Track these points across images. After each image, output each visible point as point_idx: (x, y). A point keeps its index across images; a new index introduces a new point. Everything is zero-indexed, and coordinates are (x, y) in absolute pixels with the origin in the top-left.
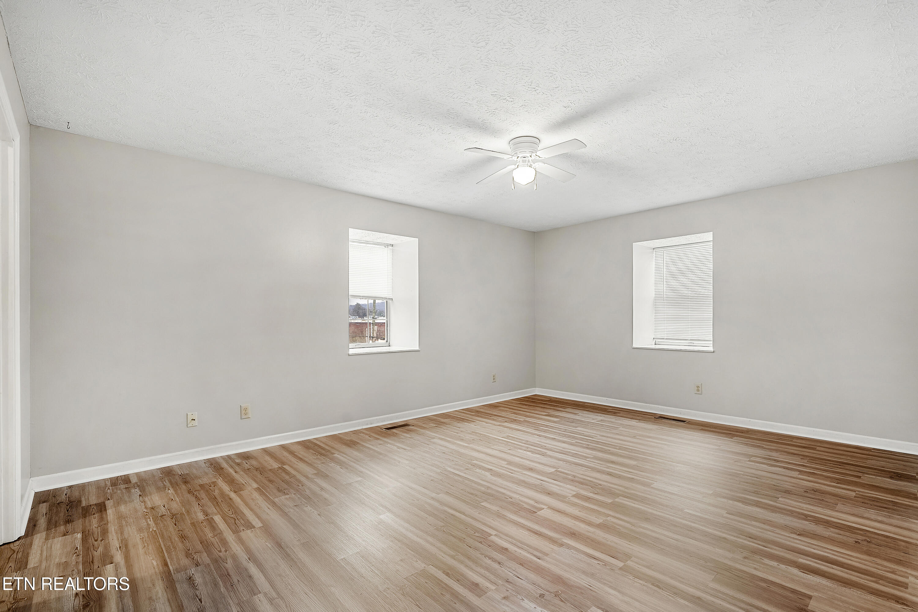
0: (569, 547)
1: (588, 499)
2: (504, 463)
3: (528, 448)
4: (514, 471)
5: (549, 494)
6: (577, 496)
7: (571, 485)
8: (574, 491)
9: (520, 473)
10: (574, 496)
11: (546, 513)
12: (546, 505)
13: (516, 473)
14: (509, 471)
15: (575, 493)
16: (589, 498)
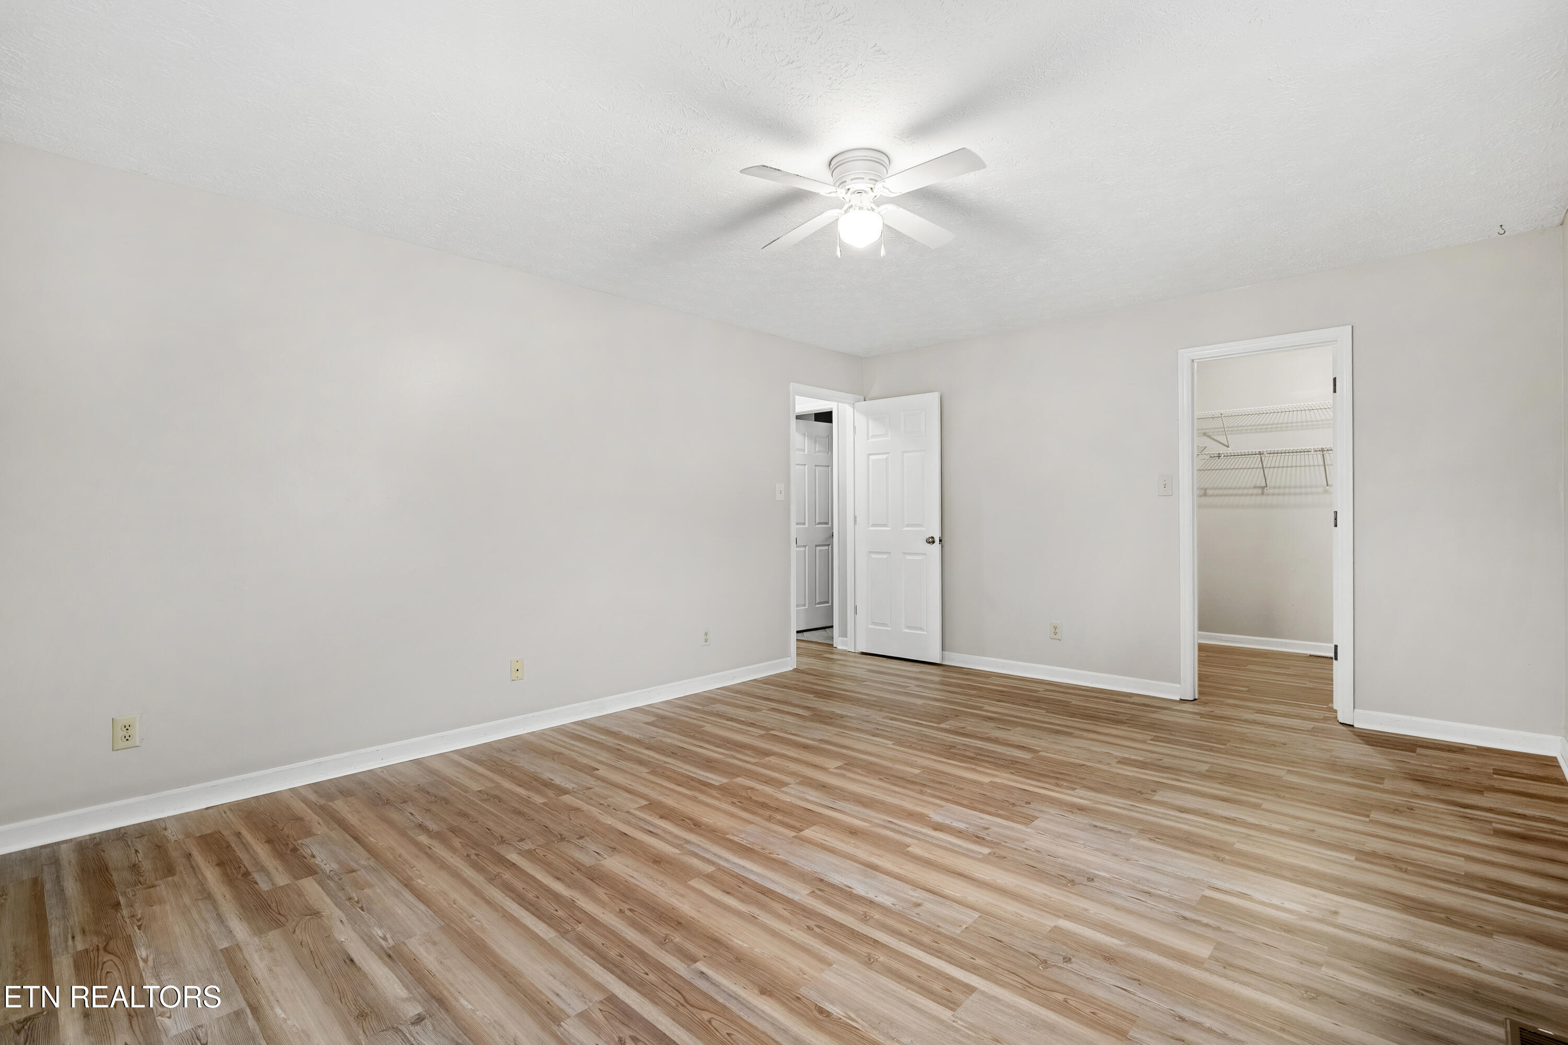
0: (814, 740)
1: (769, 781)
2: (916, 849)
3: (865, 919)
4: (886, 828)
5: (824, 787)
6: (780, 784)
7: (784, 802)
8: (786, 793)
9: (875, 823)
10: (786, 784)
11: (832, 764)
12: (831, 773)
13: (883, 823)
14: (896, 827)
15: (784, 789)
16: (765, 782)
